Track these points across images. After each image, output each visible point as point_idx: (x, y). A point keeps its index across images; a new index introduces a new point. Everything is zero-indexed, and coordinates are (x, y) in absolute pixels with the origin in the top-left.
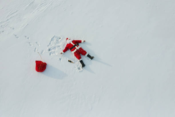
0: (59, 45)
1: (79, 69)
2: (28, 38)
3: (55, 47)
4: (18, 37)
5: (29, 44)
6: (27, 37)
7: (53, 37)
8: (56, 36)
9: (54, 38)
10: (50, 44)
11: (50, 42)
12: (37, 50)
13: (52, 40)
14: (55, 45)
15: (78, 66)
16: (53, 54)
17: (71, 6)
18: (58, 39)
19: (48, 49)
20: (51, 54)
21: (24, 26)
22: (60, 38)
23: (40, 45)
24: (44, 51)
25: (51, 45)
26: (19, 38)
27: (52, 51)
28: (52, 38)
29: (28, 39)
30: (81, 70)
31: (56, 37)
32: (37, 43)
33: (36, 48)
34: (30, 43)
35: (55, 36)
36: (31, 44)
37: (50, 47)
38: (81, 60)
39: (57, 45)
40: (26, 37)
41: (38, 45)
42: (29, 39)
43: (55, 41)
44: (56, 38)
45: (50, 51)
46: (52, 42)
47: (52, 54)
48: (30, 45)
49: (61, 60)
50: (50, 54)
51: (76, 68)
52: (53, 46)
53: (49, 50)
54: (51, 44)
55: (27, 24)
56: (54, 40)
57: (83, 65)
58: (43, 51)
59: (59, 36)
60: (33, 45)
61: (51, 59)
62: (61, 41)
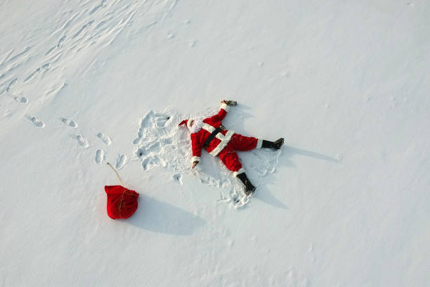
0: (167, 138)
1: (236, 200)
2: (72, 124)
3: (157, 145)
4: (40, 124)
5: (76, 141)
6: (68, 122)
7: (148, 117)
8: (155, 113)
9: (151, 120)
10: (140, 136)
11: (141, 130)
12: (104, 157)
13: (145, 123)
14: (155, 138)
15: (232, 195)
16: (154, 165)
18: (163, 119)
19: (136, 150)
20: (149, 166)
21: (56, 92)
22: (169, 118)
23: (110, 143)
24: (125, 159)
25: (145, 140)
26: (44, 126)
27: (149, 155)
28: (144, 117)
29: (70, 127)
30: (243, 204)
31: (157, 115)
32: (99, 135)
33: (98, 152)
34: (78, 137)
35: (151, 113)
36: (82, 139)
37: (140, 144)
38: (241, 171)
39: (162, 138)
40: (64, 120)
41: (104, 142)
42: (77, 126)
43: (154, 126)
45: (144, 158)
46: (145, 130)
47: (151, 163)
48: (82, 144)
49: (180, 179)
50: (145, 166)
51: (225, 199)
52: (150, 141)
53: (141, 154)
54: (144, 136)
55: (65, 84)
56: (151, 124)
58: (122, 157)
59: (164, 111)
60: (89, 142)
61: (151, 178)
62: (171, 125)
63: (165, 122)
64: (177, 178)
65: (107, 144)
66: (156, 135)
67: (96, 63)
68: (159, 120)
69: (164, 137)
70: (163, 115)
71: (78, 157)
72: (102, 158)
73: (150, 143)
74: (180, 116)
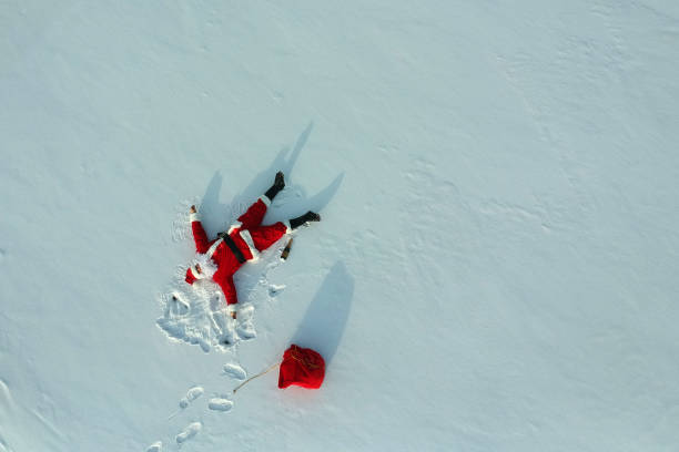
0: (208, 303)
3: (216, 316)
8: (163, 317)
9: (171, 323)
11: (187, 340)
12: (222, 397)
16: (249, 322)
18: (176, 306)
20: (248, 331)
22: (174, 299)
23: (200, 389)
24: (231, 365)
25: (205, 335)
27: (232, 330)
32: (183, 406)
33: (212, 407)
34: (179, 441)
35: (161, 322)
36: (183, 435)
37: (212, 341)
41: (196, 397)
43: (185, 320)
44: (172, 315)
46: (189, 333)
47: (245, 327)
48: (193, 434)
49: (276, 287)
50: (247, 337)
52: (208, 328)
53: (228, 342)
54: (198, 335)
56: (179, 325)
58: (228, 371)
59: (163, 302)
60: (193, 422)
61: (269, 329)
62: (188, 294)
63: (181, 304)
64: (273, 292)
65: (200, 393)
66: (201, 317)
68: (175, 312)
69: (207, 309)
70: (168, 306)
71: (214, 439)
72: (225, 401)
73: (213, 327)
74: (176, 280)
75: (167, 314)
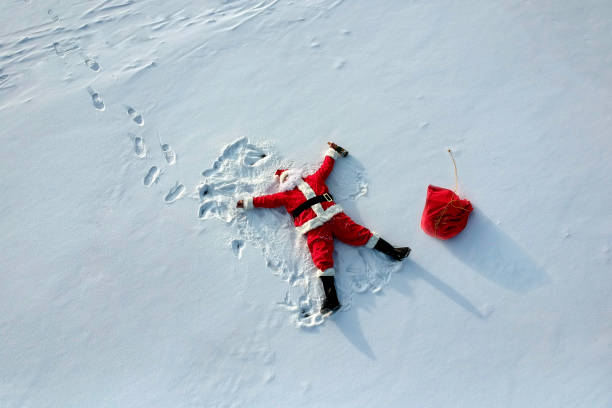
0: (249, 183)
1: (304, 313)
2: (138, 120)
3: (232, 188)
4: (99, 105)
5: (132, 144)
6: (135, 115)
7: (237, 145)
8: (249, 143)
9: (240, 150)
10: (216, 167)
11: (220, 159)
12: (158, 178)
13: (229, 152)
14: (233, 178)
15: (303, 302)
16: (217, 215)
17: (348, 33)
18: (255, 155)
19: (201, 186)
20: (208, 213)
21: (137, 69)
22: (264, 156)
23: (173, 162)
24: (183, 192)
25: (220, 175)
26: (103, 109)
27: (215, 198)
28: (233, 143)
29: (135, 123)
30: (313, 323)
32: (165, 147)
33: (153, 169)
34: (138, 140)
35: (244, 141)
36: (141, 144)
37: (211, 179)
38: (330, 272)
39: (242, 180)
40: (131, 111)
42: (142, 124)
43: (240, 160)
44: (248, 151)
45: (207, 199)
46: (226, 162)
47: (213, 211)
48: (138, 150)
49: (241, 249)
50: (203, 212)
51: (291, 304)
52: (225, 179)
53: (206, 193)
54: (221, 170)
55: (153, 64)
56: (237, 155)
57: (332, 303)
58: (179, 188)
59: (262, 145)
60: (148, 151)
61: (203, 232)
62: (262, 167)
63: (257, 160)
64: (238, 245)
65: (169, 162)
66: (237, 174)
67: (204, 48)
68: (250, 154)
69: (246, 180)
70: (258, 150)
71: (125, 166)
72: (154, 180)
73: (223, 182)
74: (280, 159)
75: (251, 147)
